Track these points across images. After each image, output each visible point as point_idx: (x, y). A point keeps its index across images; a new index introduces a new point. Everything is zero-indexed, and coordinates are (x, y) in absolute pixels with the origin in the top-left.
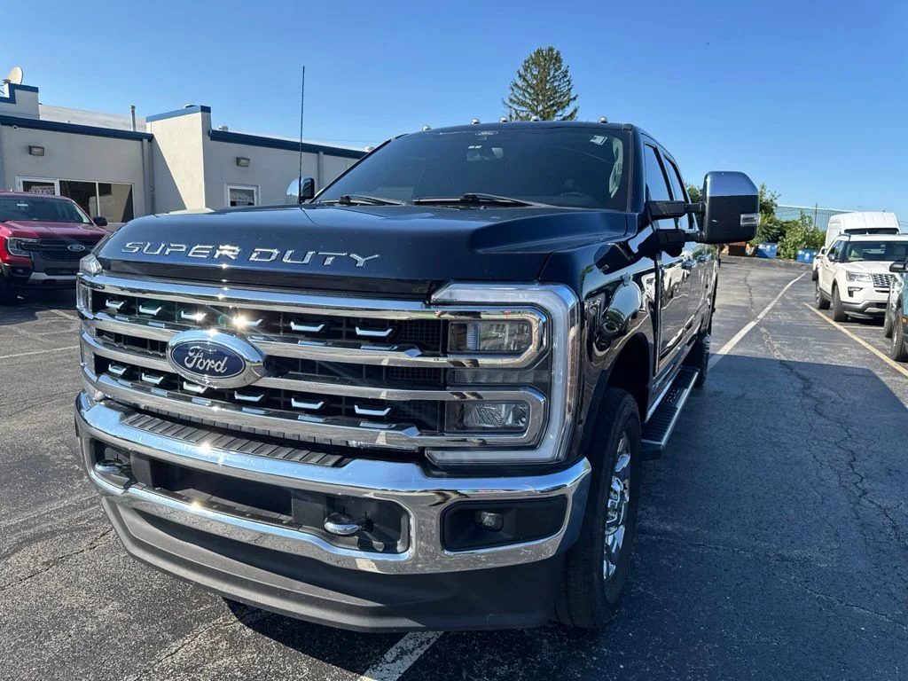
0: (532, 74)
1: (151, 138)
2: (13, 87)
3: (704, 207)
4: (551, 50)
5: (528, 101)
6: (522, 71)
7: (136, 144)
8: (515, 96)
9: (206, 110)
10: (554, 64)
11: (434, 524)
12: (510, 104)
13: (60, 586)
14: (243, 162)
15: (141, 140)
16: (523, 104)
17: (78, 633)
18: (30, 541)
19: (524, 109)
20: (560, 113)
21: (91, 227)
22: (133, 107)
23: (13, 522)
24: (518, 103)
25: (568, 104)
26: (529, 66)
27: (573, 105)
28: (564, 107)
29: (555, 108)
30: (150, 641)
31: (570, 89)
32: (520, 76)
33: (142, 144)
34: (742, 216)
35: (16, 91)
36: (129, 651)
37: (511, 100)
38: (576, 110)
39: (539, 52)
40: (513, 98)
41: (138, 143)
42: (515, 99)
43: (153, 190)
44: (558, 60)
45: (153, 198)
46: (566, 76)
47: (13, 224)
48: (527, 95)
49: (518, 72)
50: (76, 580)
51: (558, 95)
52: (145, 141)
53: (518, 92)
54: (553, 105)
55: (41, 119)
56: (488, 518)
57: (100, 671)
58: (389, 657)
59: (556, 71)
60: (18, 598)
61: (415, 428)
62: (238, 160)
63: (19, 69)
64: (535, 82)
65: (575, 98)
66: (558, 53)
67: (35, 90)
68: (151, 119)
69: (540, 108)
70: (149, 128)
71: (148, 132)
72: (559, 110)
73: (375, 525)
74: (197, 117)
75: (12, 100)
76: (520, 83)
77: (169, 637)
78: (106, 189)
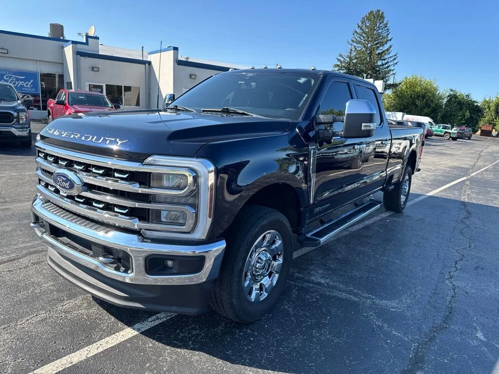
0: (366, 26)
1: (150, 63)
2: (88, 37)
3: (343, 119)
4: (379, 11)
5: (362, 41)
6: (360, 24)
7: (143, 66)
8: (355, 38)
9: (176, 49)
10: (380, 20)
11: (142, 262)
12: (352, 43)
13: (34, 273)
14: (193, 76)
15: (145, 64)
16: (359, 43)
17: (31, 292)
18: (31, 253)
19: (360, 46)
20: (381, 48)
21: (112, 109)
22: (143, 47)
23: (28, 245)
24: (356, 42)
25: (386, 43)
26: (364, 21)
27: (389, 44)
28: (384, 45)
29: (378, 45)
30: (58, 299)
31: (388, 34)
32: (359, 27)
33: (146, 66)
34: (363, 124)
35: (89, 39)
36: (47, 302)
37: (352, 41)
38: (390, 47)
39: (371, 12)
40: (353, 39)
41: (144, 66)
42: (355, 40)
43: (150, 90)
44: (382, 17)
45: (150, 94)
46: (386, 27)
47: (76, 107)
48: (362, 38)
49: (358, 24)
50: (42, 271)
51: (381, 38)
52: (147, 64)
53: (356, 36)
54: (377, 44)
55: (100, 53)
56: (170, 263)
57: (33, 307)
58: (150, 320)
59: (380, 23)
60: (16, 276)
61: (137, 219)
62: (191, 75)
63: (93, 27)
64: (367, 30)
65: (391, 40)
66: (382, 13)
67: (97, 38)
68: (150, 53)
69: (369, 45)
70: (150, 58)
71: (149, 60)
72: (380, 46)
73: (122, 261)
74: (171, 53)
75: (87, 43)
76: (359, 31)
77: (66, 298)
78: (128, 89)
